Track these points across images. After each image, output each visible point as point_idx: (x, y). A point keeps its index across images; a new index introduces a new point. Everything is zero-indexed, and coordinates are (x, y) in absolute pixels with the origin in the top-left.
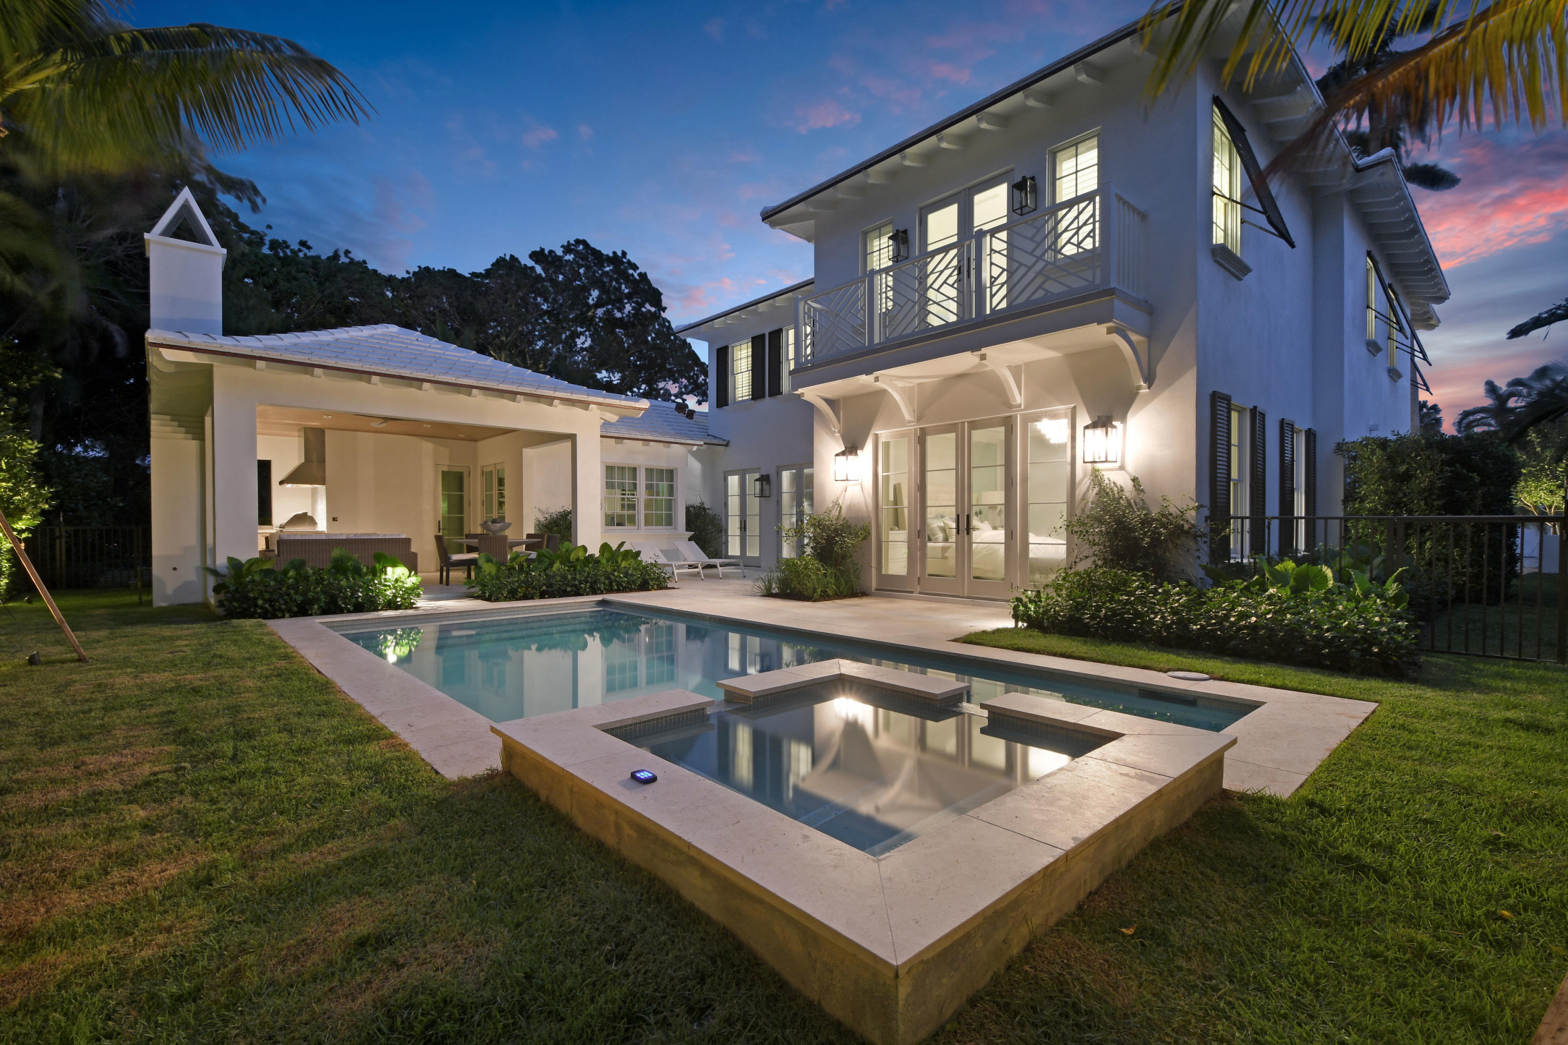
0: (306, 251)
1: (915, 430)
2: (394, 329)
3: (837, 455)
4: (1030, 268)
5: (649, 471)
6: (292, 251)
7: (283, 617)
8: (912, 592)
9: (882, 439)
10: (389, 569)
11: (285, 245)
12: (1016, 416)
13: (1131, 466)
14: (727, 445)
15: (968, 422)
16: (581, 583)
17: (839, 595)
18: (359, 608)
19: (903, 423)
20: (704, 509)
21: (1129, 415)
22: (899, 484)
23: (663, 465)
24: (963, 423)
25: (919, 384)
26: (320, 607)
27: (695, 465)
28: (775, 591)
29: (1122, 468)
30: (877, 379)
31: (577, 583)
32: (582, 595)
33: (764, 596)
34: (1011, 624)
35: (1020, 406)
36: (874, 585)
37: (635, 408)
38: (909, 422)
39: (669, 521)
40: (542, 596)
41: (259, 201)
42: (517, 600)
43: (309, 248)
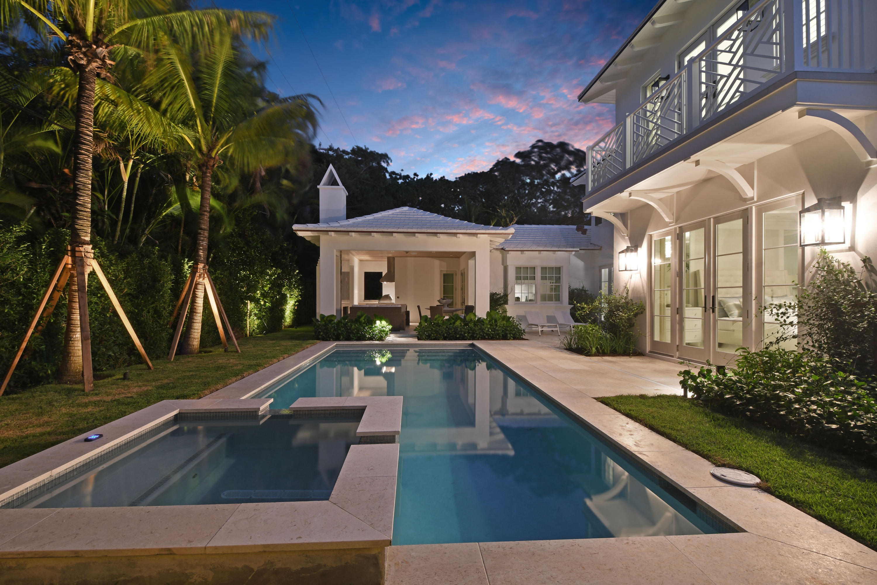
0: (416, 177)
1: (675, 229)
2: (406, 208)
3: (619, 253)
5: (543, 269)
6: (411, 179)
7: (330, 340)
8: (672, 356)
9: (655, 238)
10: (378, 322)
11: (408, 177)
12: (751, 208)
13: (861, 247)
14: (600, 249)
15: (714, 218)
16: (465, 333)
18: (359, 339)
19: (667, 225)
20: (585, 291)
23: (553, 264)
24: (710, 219)
25: (677, 192)
26: (343, 337)
27: (580, 264)
28: (574, 346)
29: (852, 248)
30: (630, 194)
32: (466, 340)
33: (566, 349)
34: (680, 392)
35: (752, 198)
36: (648, 348)
37: (505, 234)
38: (670, 223)
39: (558, 298)
40: (445, 339)
41: (389, 161)
42: (431, 340)
43: (417, 176)
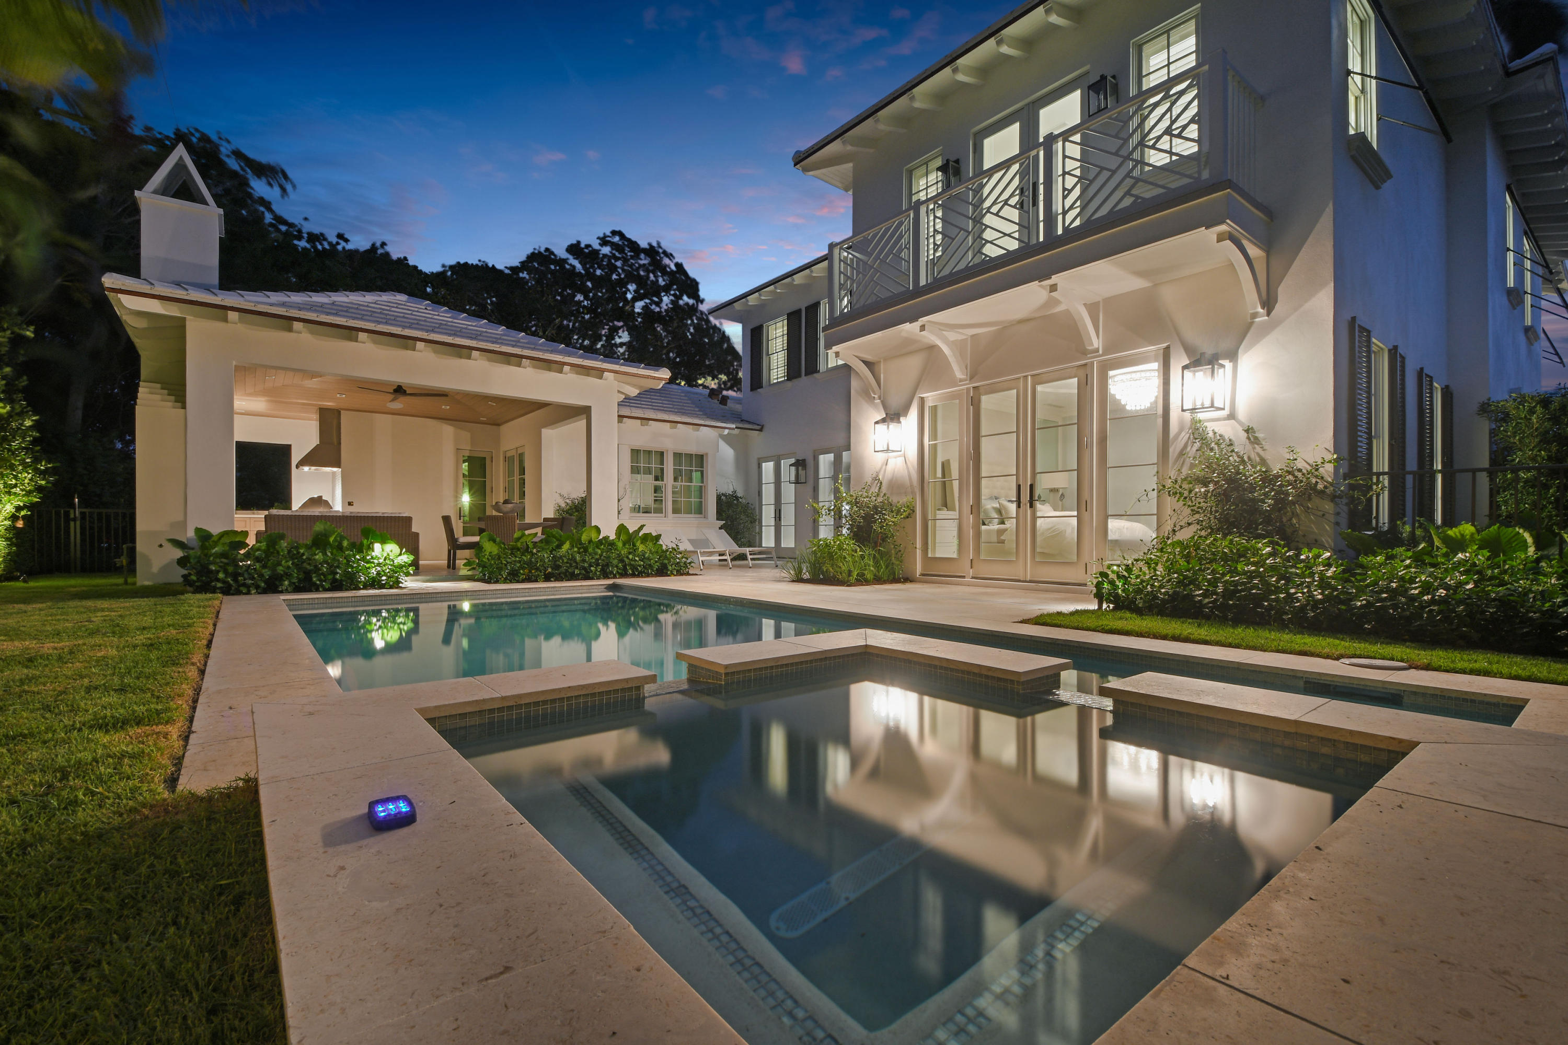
0: (343, 243)
1: (968, 389)
2: (402, 298)
3: (877, 423)
4: (1114, 172)
5: (678, 456)
6: (330, 244)
8: (964, 577)
9: (929, 404)
10: (377, 546)
11: (320, 237)
12: (1092, 363)
13: (1242, 411)
14: (761, 430)
15: (1032, 376)
16: (591, 566)
17: (878, 580)
18: (337, 586)
19: (954, 382)
20: (737, 498)
21: (1240, 351)
22: (948, 461)
23: (693, 449)
24: (1026, 377)
25: (972, 336)
26: (291, 584)
27: (727, 452)
28: (806, 576)
29: (1232, 416)
30: (923, 328)
31: (586, 565)
32: (592, 579)
33: (793, 581)
34: (1094, 606)
35: (1097, 350)
36: (919, 570)
37: (654, 378)
38: (961, 380)
39: (700, 510)
40: (547, 578)
41: (289, 187)
42: (518, 582)
43: (347, 241)
